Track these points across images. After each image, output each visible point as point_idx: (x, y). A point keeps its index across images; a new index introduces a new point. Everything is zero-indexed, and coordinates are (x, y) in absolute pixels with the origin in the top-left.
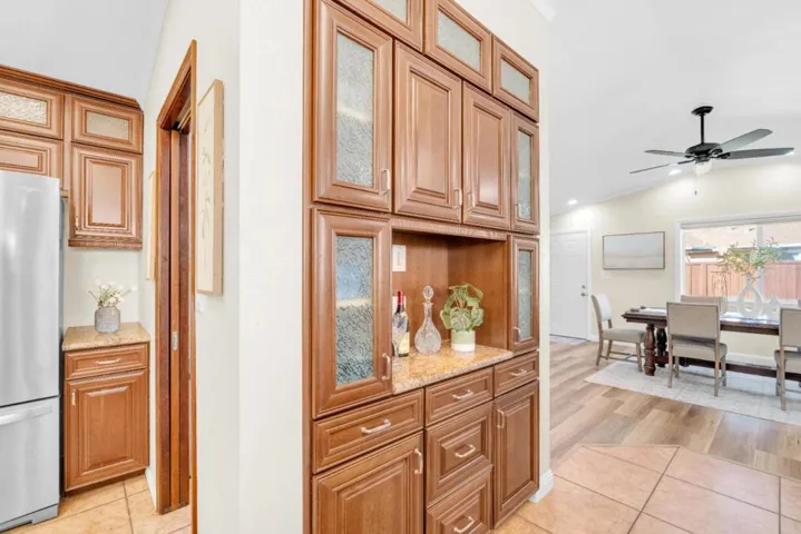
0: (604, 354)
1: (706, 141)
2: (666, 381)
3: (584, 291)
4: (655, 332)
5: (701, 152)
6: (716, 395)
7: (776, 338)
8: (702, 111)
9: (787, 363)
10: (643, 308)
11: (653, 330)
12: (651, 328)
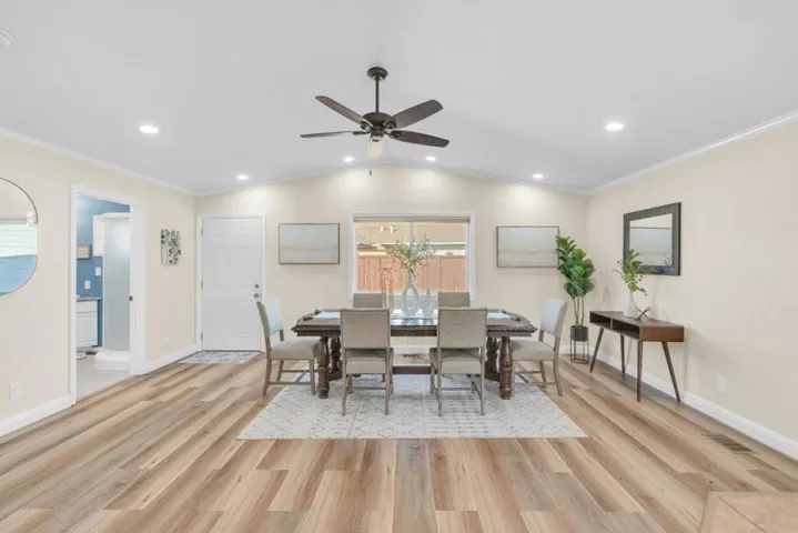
0: (273, 378)
1: (381, 111)
2: (339, 403)
3: (258, 291)
4: (329, 343)
5: (377, 124)
6: (387, 413)
7: (434, 339)
8: (378, 73)
9: (443, 364)
10: (317, 313)
11: (327, 340)
12: (325, 340)
